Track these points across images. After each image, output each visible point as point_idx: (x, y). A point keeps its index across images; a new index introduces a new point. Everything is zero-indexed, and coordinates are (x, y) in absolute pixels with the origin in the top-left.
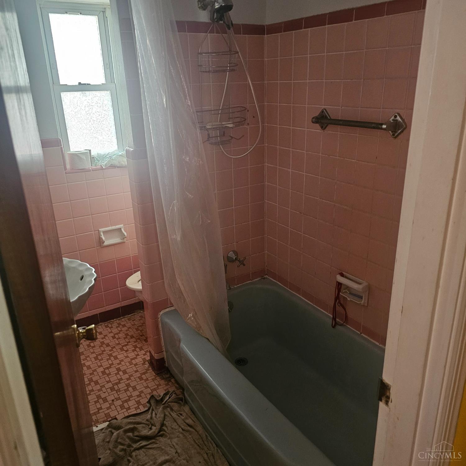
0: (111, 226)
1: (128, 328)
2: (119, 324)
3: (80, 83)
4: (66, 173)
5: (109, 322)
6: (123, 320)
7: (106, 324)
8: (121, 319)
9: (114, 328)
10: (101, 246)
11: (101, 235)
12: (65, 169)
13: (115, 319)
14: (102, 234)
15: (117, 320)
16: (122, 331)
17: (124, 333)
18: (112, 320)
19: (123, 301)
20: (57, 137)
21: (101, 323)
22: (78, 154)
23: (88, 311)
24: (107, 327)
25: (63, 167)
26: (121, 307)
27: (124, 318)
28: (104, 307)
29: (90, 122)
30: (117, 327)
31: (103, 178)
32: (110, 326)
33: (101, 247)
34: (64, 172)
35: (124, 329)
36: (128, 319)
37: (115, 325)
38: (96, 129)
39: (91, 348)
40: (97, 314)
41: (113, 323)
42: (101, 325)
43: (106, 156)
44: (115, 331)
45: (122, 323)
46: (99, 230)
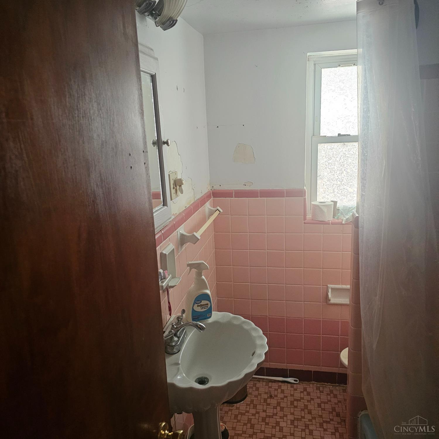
0: (342, 284)
1: (338, 401)
2: (331, 392)
3: (339, 135)
4: (305, 223)
5: (323, 384)
6: (337, 388)
7: (319, 385)
8: (336, 386)
9: (324, 394)
10: (327, 302)
11: (329, 292)
12: (305, 219)
13: (329, 384)
14: (330, 290)
15: (331, 385)
16: (331, 402)
17: (331, 405)
18: (326, 384)
19: (341, 368)
20: (302, 188)
21: (314, 382)
22: (320, 206)
23: (302, 365)
24: (318, 388)
25: (303, 217)
26: (338, 373)
27: (340, 386)
28: (320, 366)
29: (343, 174)
30: (328, 394)
31: (342, 232)
32: (321, 389)
33: (327, 304)
34: (303, 221)
35: (334, 400)
36: (343, 389)
37: (326, 390)
38: (347, 180)
39: (293, 406)
40: (311, 371)
41: (326, 387)
42: (313, 384)
43: (351, 210)
44: (324, 397)
45: (335, 392)
46: (327, 286)
